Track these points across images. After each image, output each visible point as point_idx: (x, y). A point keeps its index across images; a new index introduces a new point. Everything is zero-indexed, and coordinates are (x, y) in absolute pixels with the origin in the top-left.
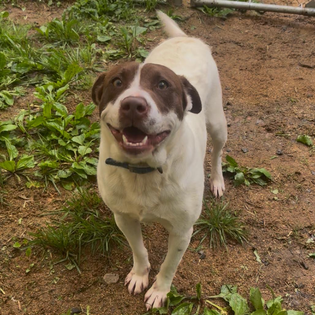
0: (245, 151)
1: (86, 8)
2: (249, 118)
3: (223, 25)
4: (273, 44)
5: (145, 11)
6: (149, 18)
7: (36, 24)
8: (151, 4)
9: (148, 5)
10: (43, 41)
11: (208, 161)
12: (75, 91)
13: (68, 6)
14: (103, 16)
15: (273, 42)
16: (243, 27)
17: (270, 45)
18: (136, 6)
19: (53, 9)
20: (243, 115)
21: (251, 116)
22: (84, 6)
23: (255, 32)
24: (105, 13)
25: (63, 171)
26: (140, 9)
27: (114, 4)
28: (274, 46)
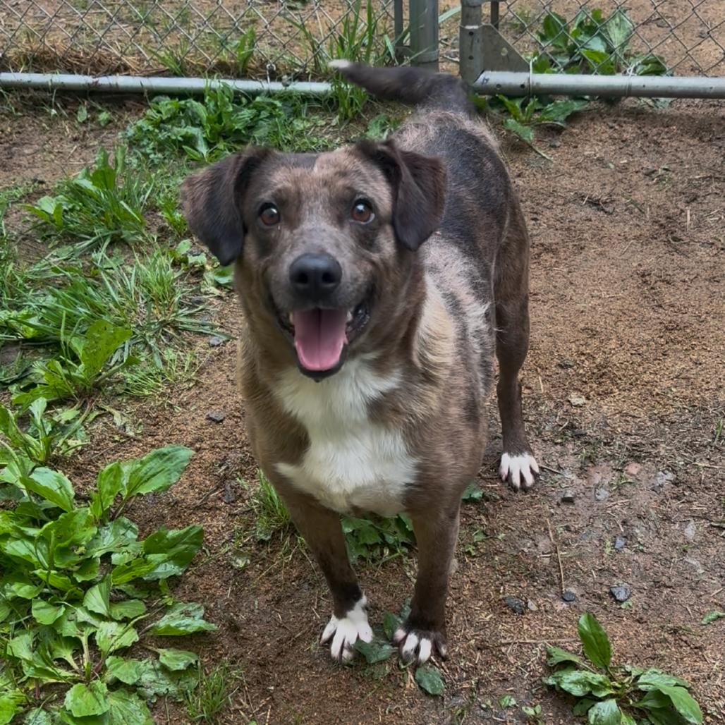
0: (621, 597)
1: (173, 125)
2: (634, 468)
3: (554, 147)
4: (699, 200)
5: (335, 121)
6: (347, 141)
7: (36, 184)
8: (352, 102)
9: (343, 105)
10: (49, 236)
11: (504, 645)
12: (116, 403)
13: (127, 122)
14: (221, 145)
15: (701, 193)
16: (613, 148)
17: (694, 204)
18: (312, 110)
19: (87, 135)
20: (613, 457)
21: (637, 459)
22: (169, 120)
23: (647, 164)
24: (225, 138)
25: (43, 713)
26: (323, 116)
27: (249, 109)
28: (705, 207)
